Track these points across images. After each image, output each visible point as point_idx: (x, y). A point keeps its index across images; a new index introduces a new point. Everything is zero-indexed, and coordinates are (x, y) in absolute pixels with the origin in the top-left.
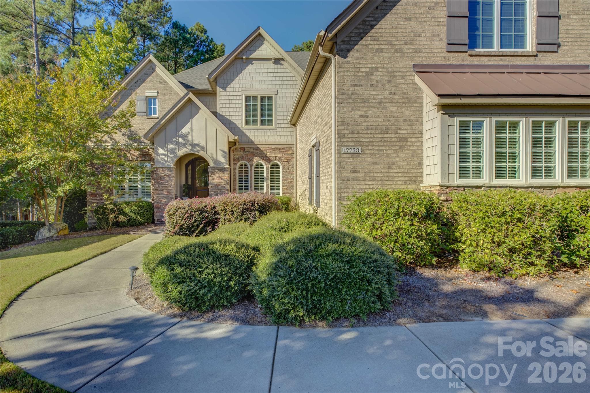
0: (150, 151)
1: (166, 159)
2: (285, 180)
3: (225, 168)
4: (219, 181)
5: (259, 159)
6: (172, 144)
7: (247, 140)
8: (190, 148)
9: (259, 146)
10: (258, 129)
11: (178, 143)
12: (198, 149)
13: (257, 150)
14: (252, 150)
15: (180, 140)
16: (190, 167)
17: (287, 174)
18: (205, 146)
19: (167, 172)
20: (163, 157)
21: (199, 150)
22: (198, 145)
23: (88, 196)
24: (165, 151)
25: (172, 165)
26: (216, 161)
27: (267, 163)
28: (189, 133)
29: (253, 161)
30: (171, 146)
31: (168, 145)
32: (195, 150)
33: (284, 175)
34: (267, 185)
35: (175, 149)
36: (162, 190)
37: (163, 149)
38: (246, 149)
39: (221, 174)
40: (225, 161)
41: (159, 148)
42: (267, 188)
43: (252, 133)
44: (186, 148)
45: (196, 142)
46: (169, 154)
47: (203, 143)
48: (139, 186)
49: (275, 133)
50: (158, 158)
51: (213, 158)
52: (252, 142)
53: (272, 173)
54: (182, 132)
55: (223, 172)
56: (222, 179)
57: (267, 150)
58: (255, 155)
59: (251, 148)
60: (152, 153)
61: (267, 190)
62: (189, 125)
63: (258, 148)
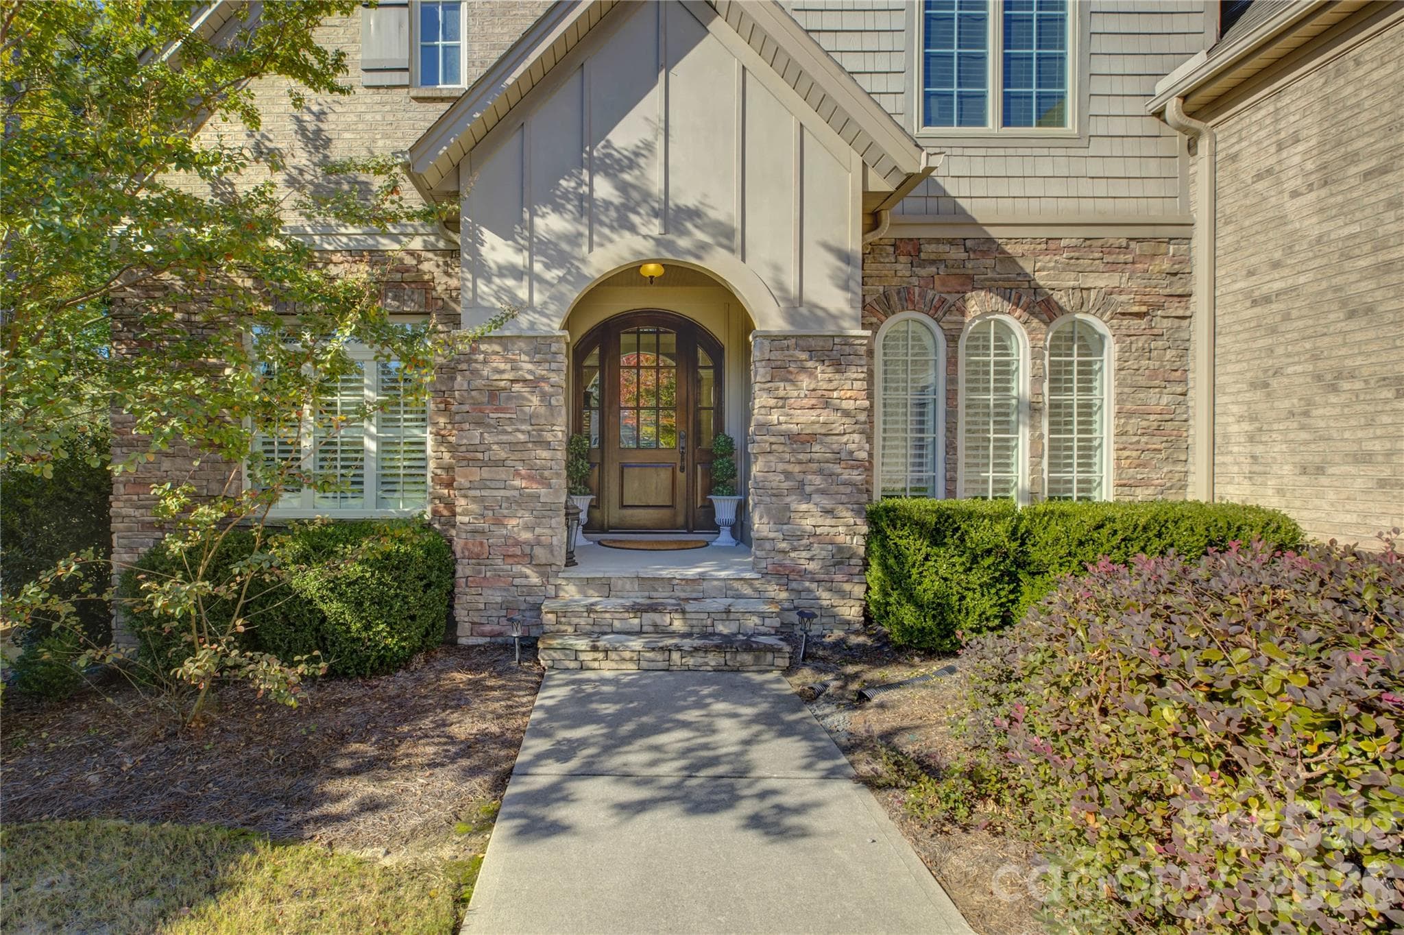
0: (425, 266)
1: (523, 294)
2: (1130, 414)
3: (846, 340)
4: (811, 416)
5: (995, 301)
6: (558, 209)
7: (932, 203)
8: (655, 228)
9: (994, 232)
10: (988, 142)
11: (587, 208)
12: (701, 236)
13: (985, 253)
14: (957, 254)
15: (603, 189)
16: (592, 360)
17: (1142, 381)
18: (737, 224)
19: (527, 367)
20: (510, 282)
21: (703, 247)
22: (694, 214)
23: (119, 489)
24: (520, 250)
25: (557, 324)
26: (795, 305)
27: (1035, 323)
28: (649, 146)
29: (963, 314)
30: (550, 223)
31: (533, 213)
32: (683, 243)
33: (1129, 387)
34: (1036, 441)
35: (574, 239)
36: (501, 463)
37: (507, 235)
38: (929, 250)
39: (823, 373)
40: (847, 309)
41: (488, 236)
42: (1036, 455)
43: (958, 167)
44: (632, 229)
45: (688, 200)
46: (538, 267)
47: (724, 209)
48: (371, 445)
49: (1078, 167)
50: (482, 287)
51: (782, 288)
52: (958, 211)
53: (1058, 378)
54: (609, 145)
55: (839, 365)
56: (826, 404)
57: (1036, 254)
58: (970, 282)
59: (952, 242)
60: (438, 273)
61: (1035, 467)
62: (652, 103)
63: (987, 246)
